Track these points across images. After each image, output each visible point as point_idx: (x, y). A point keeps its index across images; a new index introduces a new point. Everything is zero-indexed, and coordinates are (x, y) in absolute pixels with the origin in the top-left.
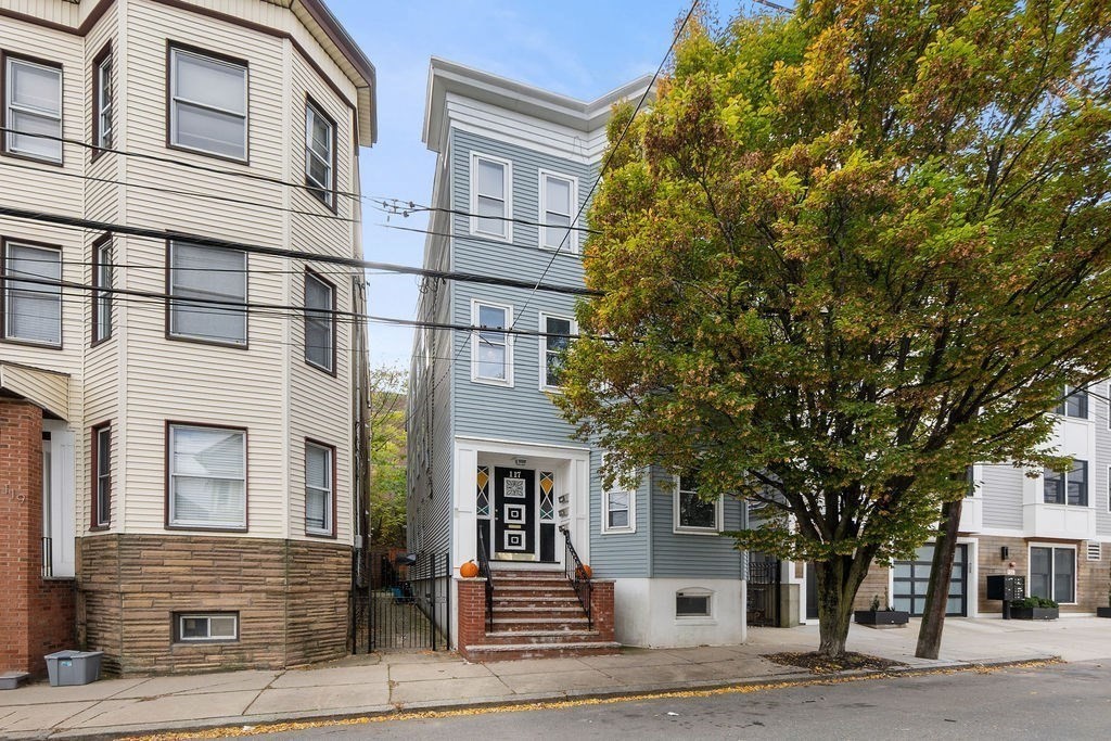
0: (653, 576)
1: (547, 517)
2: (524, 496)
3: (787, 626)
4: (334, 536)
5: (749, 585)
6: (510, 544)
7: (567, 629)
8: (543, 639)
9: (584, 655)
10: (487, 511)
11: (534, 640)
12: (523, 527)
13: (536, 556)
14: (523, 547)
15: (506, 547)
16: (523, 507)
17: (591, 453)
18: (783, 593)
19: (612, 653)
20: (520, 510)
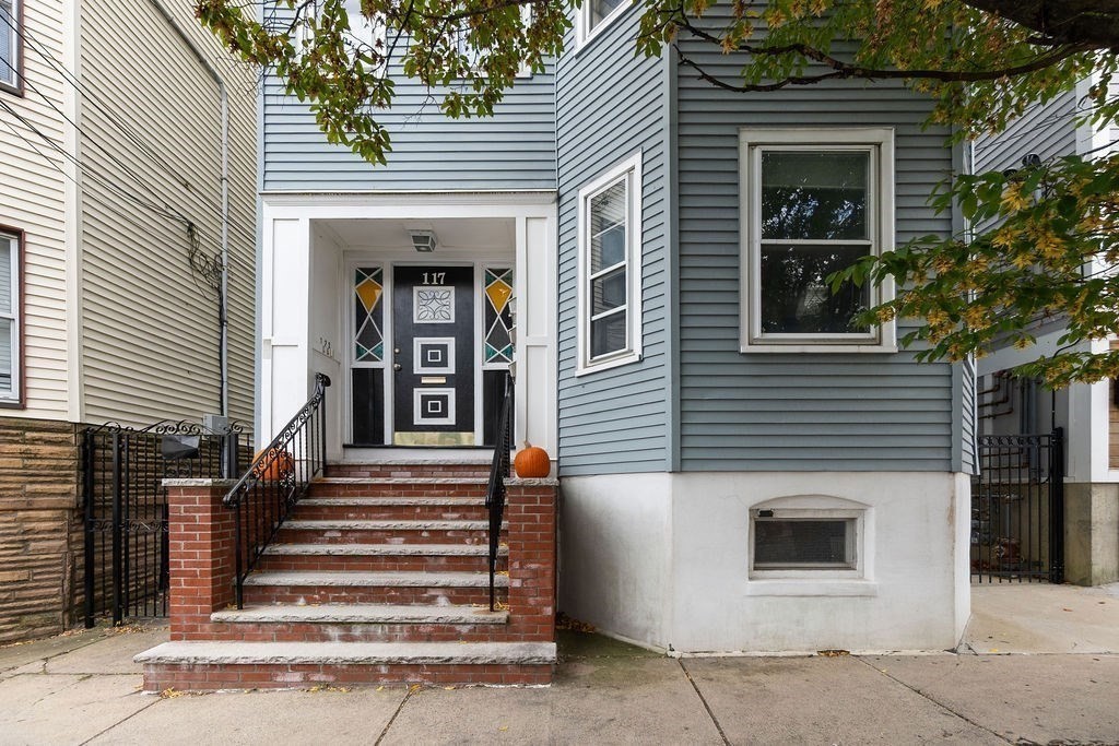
0: (680, 467)
1: (499, 359)
2: (453, 321)
3: (1085, 581)
4: (22, 406)
5: (977, 487)
6: (425, 414)
7: (442, 601)
8: (357, 631)
9: (447, 682)
10: (380, 353)
11: (334, 632)
12: (450, 381)
13: (478, 437)
14: (451, 420)
15: (418, 420)
16: (451, 342)
17: (559, 198)
18: (1071, 504)
19: (530, 680)
20: (444, 348)
